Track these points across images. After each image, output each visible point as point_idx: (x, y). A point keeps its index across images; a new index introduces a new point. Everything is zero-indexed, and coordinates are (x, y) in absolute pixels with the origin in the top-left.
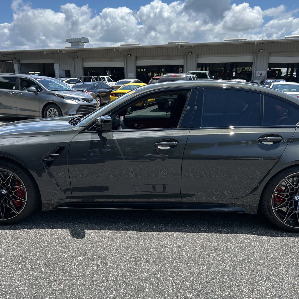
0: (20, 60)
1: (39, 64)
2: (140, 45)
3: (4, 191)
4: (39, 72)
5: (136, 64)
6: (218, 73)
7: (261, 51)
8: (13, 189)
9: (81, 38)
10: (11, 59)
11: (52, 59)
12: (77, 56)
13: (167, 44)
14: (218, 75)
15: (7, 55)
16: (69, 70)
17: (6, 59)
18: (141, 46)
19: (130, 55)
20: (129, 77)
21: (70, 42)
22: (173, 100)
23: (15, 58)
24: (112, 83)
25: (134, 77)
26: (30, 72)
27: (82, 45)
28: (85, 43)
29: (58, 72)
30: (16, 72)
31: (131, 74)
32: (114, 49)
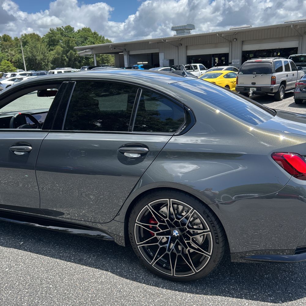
0: (129, 51)
1: (147, 55)
4: (147, 63)
5: (242, 49)
9: (186, 25)
10: (122, 51)
11: (157, 48)
12: (181, 44)
13: (284, 23)
15: (119, 47)
16: (172, 59)
17: (116, 51)
18: (253, 28)
19: (236, 39)
21: (175, 30)
22: (255, 89)
23: (125, 49)
24: (205, 70)
25: (238, 63)
26: (138, 63)
27: (188, 33)
28: (191, 30)
29: (162, 62)
30: (125, 63)
31: (236, 61)
32: (217, 35)
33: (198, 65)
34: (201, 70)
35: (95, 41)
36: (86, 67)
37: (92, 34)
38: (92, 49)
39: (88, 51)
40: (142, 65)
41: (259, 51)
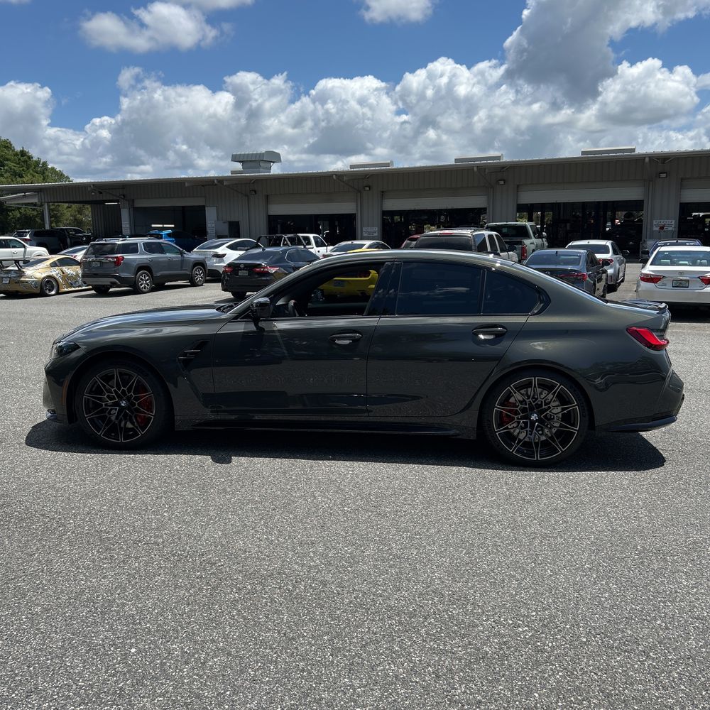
0: (133, 200)
1: (174, 209)
2: (393, 165)
3: (124, 402)
4: (173, 226)
5: (382, 207)
6: (568, 225)
7: (663, 175)
8: (136, 399)
10: (115, 198)
11: (201, 197)
12: (255, 192)
14: (568, 228)
15: (107, 190)
16: (237, 220)
17: (104, 199)
20: (365, 235)
21: (240, 162)
23: (124, 195)
24: (325, 248)
25: (376, 234)
26: (153, 226)
27: (266, 168)
28: (274, 162)
29: (213, 225)
30: (123, 226)
31: (370, 229)
32: (334, 176)
33: (311, 236)
34: (317, 246)
35: (23, 170)
36: (29, 232)
37: (16, 154)
38: (39, 191)
39: (29, 196)
40: (170, 231)
41: (414, 211)
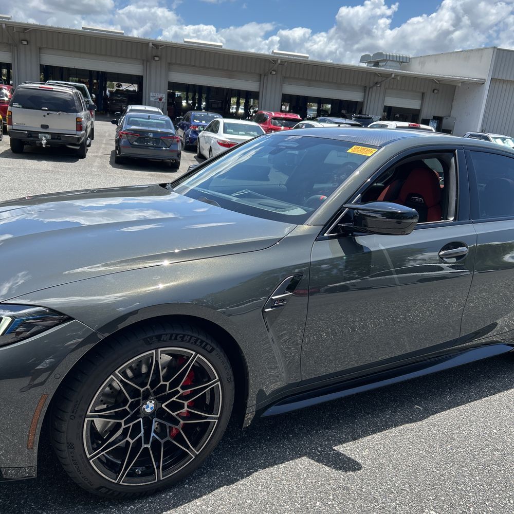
7: (157, 59)
